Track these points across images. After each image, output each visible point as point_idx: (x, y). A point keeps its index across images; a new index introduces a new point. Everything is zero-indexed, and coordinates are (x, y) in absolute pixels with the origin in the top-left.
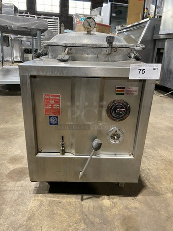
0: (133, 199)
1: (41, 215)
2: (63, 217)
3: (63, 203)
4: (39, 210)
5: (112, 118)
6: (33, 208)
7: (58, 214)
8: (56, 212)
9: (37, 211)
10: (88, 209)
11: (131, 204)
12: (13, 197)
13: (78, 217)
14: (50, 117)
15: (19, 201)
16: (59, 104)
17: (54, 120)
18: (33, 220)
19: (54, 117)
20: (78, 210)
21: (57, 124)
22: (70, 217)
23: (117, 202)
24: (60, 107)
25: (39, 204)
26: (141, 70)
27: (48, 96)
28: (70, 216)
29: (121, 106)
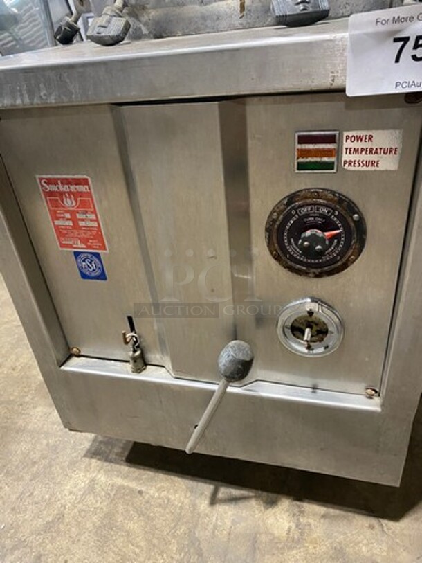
0: (371, 527)
1: (78, 524)
2: (133, 545)
3: (147, 497)
4: (80, 505)
5: (290, 263)
6: (66, 495)
7: (123, 531)
8: (118, 524)
9: (74, 506)
10: (214, 532)
11: (359, 543)
12: (32, 453)
13: (175, 554)
14: (77, 254)
15: (41, 466)
16: (92, 213)
17: (91, 263)
18: (54, 534)
19: (90, 256)
20: (182, 530)
21: (102, 277)
22: (152, 547)
23: (313, 527)
24: (97, 220)
25: (85, 486)
26: (406, 40)
27: (51, 184)
28: (154, 546)
29: (322, 216)
